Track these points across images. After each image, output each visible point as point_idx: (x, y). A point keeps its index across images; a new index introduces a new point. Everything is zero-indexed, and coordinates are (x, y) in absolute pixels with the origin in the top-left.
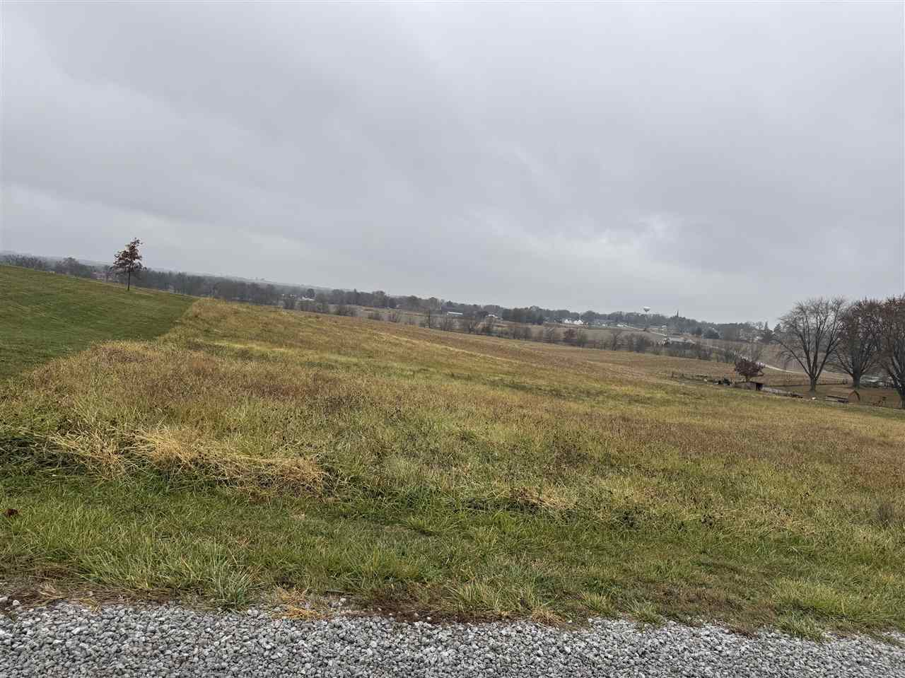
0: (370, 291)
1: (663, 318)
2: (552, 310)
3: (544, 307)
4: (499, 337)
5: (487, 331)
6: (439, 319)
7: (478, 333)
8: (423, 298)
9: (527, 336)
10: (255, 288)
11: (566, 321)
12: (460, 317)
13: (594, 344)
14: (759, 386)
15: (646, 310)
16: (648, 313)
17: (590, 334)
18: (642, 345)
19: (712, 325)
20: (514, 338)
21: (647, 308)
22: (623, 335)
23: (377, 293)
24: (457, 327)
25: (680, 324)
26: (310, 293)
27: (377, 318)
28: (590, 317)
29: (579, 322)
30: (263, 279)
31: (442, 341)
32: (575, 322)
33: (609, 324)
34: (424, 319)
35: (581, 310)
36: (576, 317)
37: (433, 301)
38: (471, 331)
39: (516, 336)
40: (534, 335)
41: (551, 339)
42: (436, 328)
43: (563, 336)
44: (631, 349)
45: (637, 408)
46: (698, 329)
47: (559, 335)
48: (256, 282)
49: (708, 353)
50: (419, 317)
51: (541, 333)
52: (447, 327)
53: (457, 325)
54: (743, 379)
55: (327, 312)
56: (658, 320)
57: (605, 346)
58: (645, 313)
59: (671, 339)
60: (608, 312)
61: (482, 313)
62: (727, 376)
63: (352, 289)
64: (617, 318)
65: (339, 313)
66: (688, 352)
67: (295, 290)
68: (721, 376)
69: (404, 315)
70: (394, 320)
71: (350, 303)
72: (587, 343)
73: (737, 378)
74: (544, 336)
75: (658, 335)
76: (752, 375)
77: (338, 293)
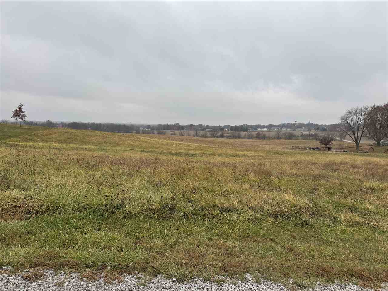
0: (173, 124)
1: (303, 124)
2: (253, 125)
3: (250, 124)
6: (201, 133)
8: (196, 125)
14: (329, 149)
16: (296, 122)
20: (233, 138)
22: (282, 133)
23: (176, 124)
24: (209, 136)
26: (149, 126)
27: (175, 134)
28: (270, 126)
33: (278, 129)
34: (195, 133)
35: (266, 125)
36: (264, 127)
37: (200, 125)
38: (214, 137)
40: (242, 136)
41: (250, 137)
42: (200, 137)
44: (285, 139)
48: (125, 124)
50: (192, 133)
52: (204, 136)
54: (323, 146)
57: (274, 138)
60: (278, 124)
66: (311, 138)
67: (142, 126)
72: (266, 137)
73: (320, 145)
74: (247, 136)
75: (299, 132)
76: (327, 144)
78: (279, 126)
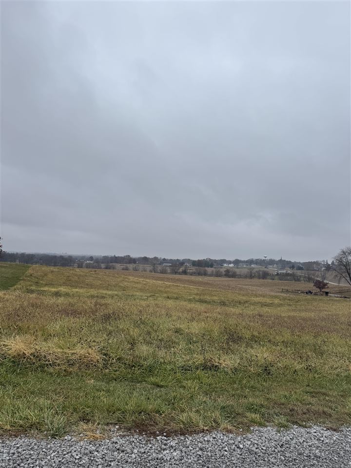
0: (123, 256)
1: (274, 261)
2: (217, 259)
3: (213, 258)
4: (191, 275)
5: (185, 272)
6: (159, 268)
7: (180, 274)
8: (150, 257)
9: (205, 274)
10: (62, 258)
11: (225, 265)
12: (170, 266)
13: (240, 276)
14: (327, 293)
15: (265, 257)
16: (266, 258)
17: (238, 271)
18: (265, 275)
19: (300, 263)
20: (199, 275)
21: (265, 256)
22: (254, 271)
23: (126, 256)
24: (169, 272)
25: (283, 263)
26: (91, 258)
27: (127, 269)
28: (237, 262)
29: (232, 265)
30: (66, 253)
31: (162, 279)
32: (230, 265)
33: (247, 265)
34: (151, 268)
35: (232, 259)
36: (230, 262)
37: (156, 258)
38: (176, 273)
39: (199, 274)
40: (209, 273)
41: (218, 275)
42: (158, 273)
43: (224, 273)
44: (259, 278)
45: (266, 309)
46: (292, 266)
47: (222, 272)
48: (62, 255)
49: (299, 278)
50: (149, 267)
51: (213, 271)
52: (163, 272)
53: (169, 270)
54: (318, 290)
55: (101, 268)
56: (272, 262)
57: (246, 277)
58: (264, 258)
59: (280, 272)
60: (246, 259)
61: (182, 263)
62: (310, 289)
63: (113, 255)
64: (251, 262)
65: (106, 268)
66: (288, 278)
67: (83, 258)
68: (307, 290)
69: (141, 267)
70: (135, 270)
71: (112, 263)
72: (237, 275)
73: (315, 290)
74: (214, 273)
75: (273, 270)
76: (323, 288)
77: (105, 258)
78: (247, 262)
